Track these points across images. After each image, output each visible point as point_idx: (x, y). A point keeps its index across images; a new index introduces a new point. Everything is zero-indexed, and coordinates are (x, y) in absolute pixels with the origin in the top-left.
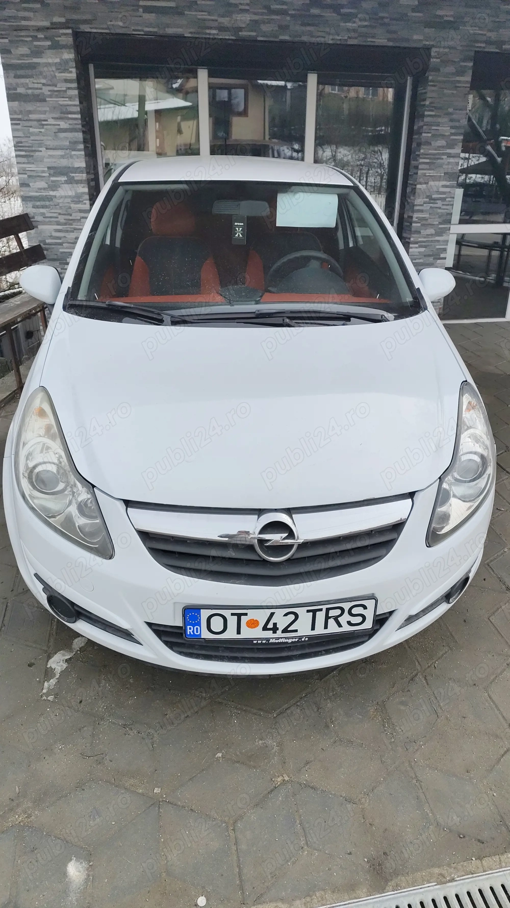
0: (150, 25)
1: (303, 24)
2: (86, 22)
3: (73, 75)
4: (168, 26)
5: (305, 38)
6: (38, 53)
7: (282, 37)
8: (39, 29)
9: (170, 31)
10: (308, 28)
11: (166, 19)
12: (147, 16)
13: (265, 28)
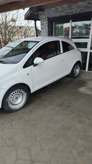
0: (59, 14)
1: (86, 9)
2: (50, 16)
3: (47, 25)
4: (61, 14)
5: (86, 11)
6: (44, 22)
7: (81, 12)
8: (44, 18)
9: (62, 15)
10: (87, 9)
11: (61, 13)
12: (58, 13)
13: (78, 11)
